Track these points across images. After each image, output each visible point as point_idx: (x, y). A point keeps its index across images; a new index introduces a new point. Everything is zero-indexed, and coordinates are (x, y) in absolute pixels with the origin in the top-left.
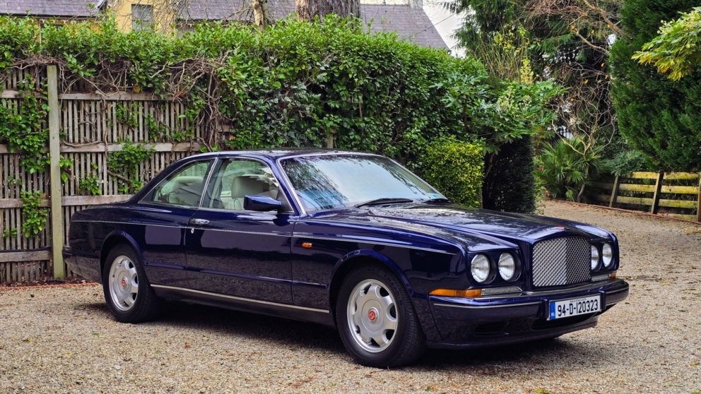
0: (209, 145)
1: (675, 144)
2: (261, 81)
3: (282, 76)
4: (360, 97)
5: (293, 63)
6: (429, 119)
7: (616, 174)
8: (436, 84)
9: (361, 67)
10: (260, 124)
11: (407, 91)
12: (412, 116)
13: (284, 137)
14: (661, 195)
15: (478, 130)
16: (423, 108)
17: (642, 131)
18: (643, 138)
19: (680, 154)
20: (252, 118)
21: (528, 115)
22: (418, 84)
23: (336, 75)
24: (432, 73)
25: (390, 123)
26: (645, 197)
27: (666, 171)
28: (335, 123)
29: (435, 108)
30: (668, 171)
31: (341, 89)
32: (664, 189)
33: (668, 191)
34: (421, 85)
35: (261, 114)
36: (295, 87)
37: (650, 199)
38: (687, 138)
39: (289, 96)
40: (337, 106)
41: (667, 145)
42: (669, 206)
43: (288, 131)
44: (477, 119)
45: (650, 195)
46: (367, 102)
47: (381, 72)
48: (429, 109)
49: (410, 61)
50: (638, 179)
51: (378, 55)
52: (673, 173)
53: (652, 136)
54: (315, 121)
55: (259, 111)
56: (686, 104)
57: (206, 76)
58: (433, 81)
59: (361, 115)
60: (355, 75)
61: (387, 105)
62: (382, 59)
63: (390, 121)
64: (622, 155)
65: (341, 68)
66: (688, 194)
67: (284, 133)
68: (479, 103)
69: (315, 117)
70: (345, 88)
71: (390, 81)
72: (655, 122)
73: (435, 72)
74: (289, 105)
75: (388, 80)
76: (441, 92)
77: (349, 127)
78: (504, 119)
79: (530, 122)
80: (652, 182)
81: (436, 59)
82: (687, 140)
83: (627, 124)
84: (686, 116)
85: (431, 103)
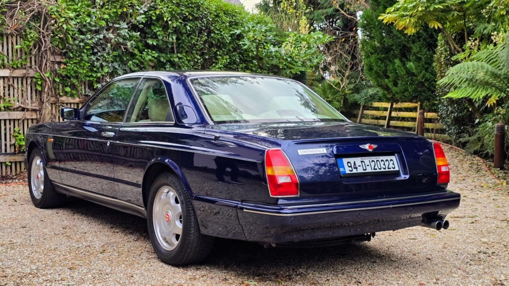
0: (42, 72)
1: (404, 83)
2: (88, 20)
3: (106, 16)
4: (174, 37)
5: (116, 6)
6: (230, 58)
7: (361, 104)
8: (236, 31)
9: (174, 13)
10: (88, 56)
11: (212, 35)
12: (217, 55)
13: (109, 67)
14: (391, 118)
15: (268, 67)
16: (226, 49)
17: (381, 74)
18: (381, 79)
19: (406, 90)
20: (80, 50)
21: (304, 57)
22: (221, 30)
23: (154, 18)
24: (233, 22)
25: (198, 59)
26: (380, 119)
27: (395, 102)
28: (153, 57)
29: (235, 50)
30: (397, 102)
31: (157, 30)
32: (394, 114)
33: (396, 116)
34: (223, 30)
35: (88, 47)
36: (118, 26)
37: (384, 121)
38: (412, 79)
39: (113, 33)
40: (155, 44)
41: (398, 84)
42: (397, 125)
43: (112, 62)
44: (267, 59)
45: (384, 118)
46: (180, 42)
47: (191, 18)
48: (230, 50)
49: (215, 11)
50: (376, 107)
51: (188, 4)
52: (399, 103)
53: (388, 77)
54: (136, 55)
55: (86, 44)
56: (412, 55)
57: (39, 13)
58: (234, 28)
59: (176, 52)
60: (169, 18)
61: (197, 45)
62: (192, 7)
63: (199, 57)
64: (365, 91)
65: (158, 12)
66: (409, 118)
67: (109, 63)
68: (268, 47)
69: (136, 51)
70: (161, 29)
71: (199, 26)
72: (391, 67)
73: (235, 22)
74: (113, 41)
75: (197, 24)
76: (240, 37)
77: (165, 61)
78: (287, 60)
79: (306, 62)
80: (386, 109)
81: (236, 12)
82: (412, 80)
83: (371, 69)
84: (412, 63)
85: (232, 45)
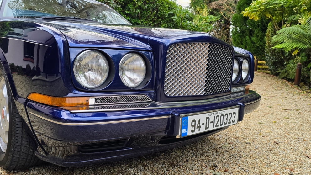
1: (249, 47)
4: (139, 11)
6: (168, 25)
8: (171, 12)
11: (159, 12)
12: (161, 23)
16: (166, 20)
21: (204, 26)
22: (164, 10)
23: (129, 0)
29: (170, 21)
31: (130, 6)
40: (129, 13)
41: (247, 47)
44: (185, 26)
46: (142, 14)
47: (148, 2)
48: (168, 21)
56: (254, 34)
59: (140, 19)
61: (151, 16)
63: (151, 22)
68: (187, 21)
70: (132, 6)
72: (244, 40)
73: (171, 8)
75: (151, 6)
76: (173, 15)
78: (195, 27)
79: (204, 29)
81: (172, 3)
83: (235, 41)
84: (254, 38)
85: (169, 19)
